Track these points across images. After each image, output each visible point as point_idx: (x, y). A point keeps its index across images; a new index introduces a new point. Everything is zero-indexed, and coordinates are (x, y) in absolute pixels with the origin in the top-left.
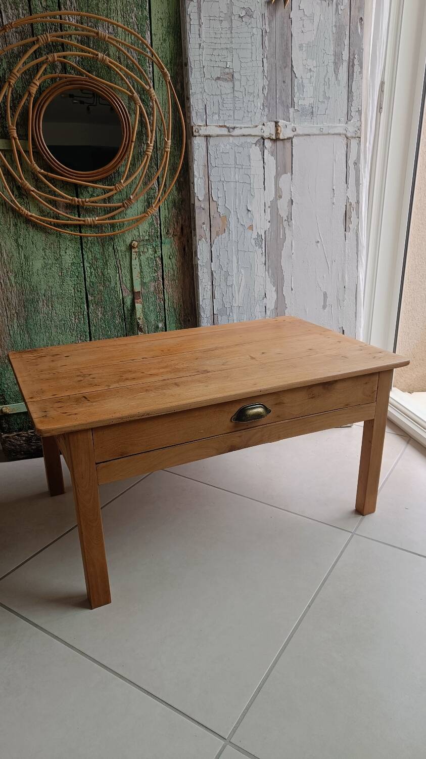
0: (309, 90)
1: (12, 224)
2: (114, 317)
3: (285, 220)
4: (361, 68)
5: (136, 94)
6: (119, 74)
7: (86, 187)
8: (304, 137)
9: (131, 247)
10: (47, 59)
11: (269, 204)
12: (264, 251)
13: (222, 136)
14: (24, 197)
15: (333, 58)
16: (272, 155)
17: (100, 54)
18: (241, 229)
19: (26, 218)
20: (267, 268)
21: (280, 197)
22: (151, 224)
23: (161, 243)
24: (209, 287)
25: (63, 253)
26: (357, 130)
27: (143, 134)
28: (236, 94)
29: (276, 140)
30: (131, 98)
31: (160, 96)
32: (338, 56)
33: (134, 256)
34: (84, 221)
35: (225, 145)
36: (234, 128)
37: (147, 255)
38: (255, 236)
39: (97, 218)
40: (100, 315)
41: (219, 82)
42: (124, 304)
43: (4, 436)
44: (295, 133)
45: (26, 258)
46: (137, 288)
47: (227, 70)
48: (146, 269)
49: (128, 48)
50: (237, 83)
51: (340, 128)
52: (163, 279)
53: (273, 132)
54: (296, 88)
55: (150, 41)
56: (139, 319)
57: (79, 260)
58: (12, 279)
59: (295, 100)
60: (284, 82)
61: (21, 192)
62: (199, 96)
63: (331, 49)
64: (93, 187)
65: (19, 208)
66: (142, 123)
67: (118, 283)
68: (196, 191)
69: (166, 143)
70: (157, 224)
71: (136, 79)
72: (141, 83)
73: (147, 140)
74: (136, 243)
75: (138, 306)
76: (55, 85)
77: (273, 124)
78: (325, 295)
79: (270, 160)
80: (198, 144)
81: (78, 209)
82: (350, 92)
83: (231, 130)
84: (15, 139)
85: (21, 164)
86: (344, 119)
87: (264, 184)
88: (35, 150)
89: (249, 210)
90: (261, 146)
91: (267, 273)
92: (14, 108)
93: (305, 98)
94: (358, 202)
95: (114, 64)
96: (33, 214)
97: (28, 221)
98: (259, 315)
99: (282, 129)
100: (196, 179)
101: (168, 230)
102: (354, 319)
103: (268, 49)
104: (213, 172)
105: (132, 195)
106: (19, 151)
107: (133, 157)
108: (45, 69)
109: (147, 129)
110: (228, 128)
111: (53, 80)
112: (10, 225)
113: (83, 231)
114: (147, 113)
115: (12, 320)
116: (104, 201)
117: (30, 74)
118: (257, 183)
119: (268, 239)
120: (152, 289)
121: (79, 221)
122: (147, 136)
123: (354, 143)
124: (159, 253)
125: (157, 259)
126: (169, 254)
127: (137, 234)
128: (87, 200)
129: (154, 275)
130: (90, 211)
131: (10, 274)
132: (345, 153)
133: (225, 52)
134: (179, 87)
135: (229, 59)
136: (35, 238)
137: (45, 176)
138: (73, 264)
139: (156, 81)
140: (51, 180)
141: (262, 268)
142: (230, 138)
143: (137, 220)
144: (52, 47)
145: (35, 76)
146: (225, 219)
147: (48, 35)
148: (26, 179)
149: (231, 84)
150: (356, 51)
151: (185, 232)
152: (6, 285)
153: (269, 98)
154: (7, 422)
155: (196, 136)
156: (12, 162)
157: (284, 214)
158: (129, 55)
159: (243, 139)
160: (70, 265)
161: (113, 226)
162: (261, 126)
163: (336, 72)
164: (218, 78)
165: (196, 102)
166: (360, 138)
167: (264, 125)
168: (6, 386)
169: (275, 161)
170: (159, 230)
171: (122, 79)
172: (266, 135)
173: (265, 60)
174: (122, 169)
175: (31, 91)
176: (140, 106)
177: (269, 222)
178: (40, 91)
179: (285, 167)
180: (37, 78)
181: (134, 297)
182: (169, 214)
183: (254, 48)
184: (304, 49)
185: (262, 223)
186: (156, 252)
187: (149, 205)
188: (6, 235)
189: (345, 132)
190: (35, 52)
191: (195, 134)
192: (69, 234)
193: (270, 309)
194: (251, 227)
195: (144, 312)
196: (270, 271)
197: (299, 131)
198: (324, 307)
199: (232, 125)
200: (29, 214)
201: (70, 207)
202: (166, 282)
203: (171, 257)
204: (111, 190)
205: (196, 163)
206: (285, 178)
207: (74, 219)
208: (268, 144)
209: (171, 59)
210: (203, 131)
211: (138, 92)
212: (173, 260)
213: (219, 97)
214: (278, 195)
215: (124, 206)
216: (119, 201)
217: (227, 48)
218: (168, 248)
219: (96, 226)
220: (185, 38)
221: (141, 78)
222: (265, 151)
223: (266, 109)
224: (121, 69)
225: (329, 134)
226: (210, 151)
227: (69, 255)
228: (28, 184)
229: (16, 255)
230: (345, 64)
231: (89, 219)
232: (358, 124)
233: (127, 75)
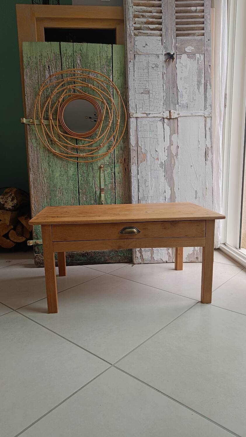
0: (185, 97)
1: (47, 156)
2: (91, 200)
3: (175, 156)
4: (211, 86)
5: (104, 101)
6: (98, 92)
7: (81, 140)
8: (184, 117)
9: (100, 167)
10: (67, 87)
11: (166, 148)
12: (164, 170)
13: (143, 117)
14: (53, 145)
15: (197, 82)
16: (168, 126)
17: (89, 85)
18: (153, 160)
19: (54, 154)
20: (166, 178)
21: (172, 145)
22: (110, 158)
23: (115, 166)
24: (137, 187)
25: (69, 169)
26: (210, 113)
27: (107, 117)
28: (150, 99)
29: (170, 119)
30: (103, 102)
31: (116, 101)
32: (199, 82)
33: (101, 172)
34: (79, 155)
35: (145, 121)
36: (149, 114)
37: (108, 172)
38: (159, 163)
39: (85, 154)
40: (84, 199)
41: (142, 94)
42: (96, 194)
43: (35, 255)
44: (179, 115)
45: (52, 171)
46: (102, 187)
47: (146, 90)
48: (107, 178)
49: (102, 82)
50: (151, 95)
51: (201, 113)
52: (115, 183)
53: (168, 115)
54: (179, 96)
55: (112, 79)
56: (103, 201)
57: (76, 173)
58: (45, 180)
59: (179, 101)
60: (173, 94)
61: (52, 142)
62: (133, 101)
63: (195, 79)
64: (84, 140)
65: (51, 149)
66: (107, 113)
67: (94, 184)
68: (131, 142)
69: (117, 121)
70: (113, 158)
71: (105, 95)
72: (107, 96)
73: (109, 120)
74: (103, 166)
75: (103, 195)
76: (70, 97)
77: (168, 112)
78: (196, 192)
79: (167, 128)
80: (132, 121)
81: (77, 150)
82: (206, 97)
83: (148, 115)
84: (51, 120)
85: (53, 131)
86: (203, 109)
87: (164, 139)
88: (60, 125)
89: (157, 151)
90: (163, 122)
91: (166, 180)
92: (52, 108)
93: (184, 100)
94: (212, 147)
95: (96, 89)
96: (57, 152)
97: (54, 155)
98: (162, 201)
99: (173, 114)
100: (131, 137)
101: (118, 161)
102: (212, 204)
103: (165, 80)
104: (139, 134)
105: (101, 144)
106: (52, 125)
107: (103, 127)
108: (66, 92)
109: (109, 115)
110: (147, 114)
111: (69, 96)
112: (46, 156)
113: (78, 160)
114: (110, 109)
115: (44, 200)
116: (89, 146)
117: (60, 93)
118: (161, 139)
119: (166, 164)
120: (110, 188)
121: (77, 155)
122: (109, 118)
123: (208, 120)
124: (113, 171)
125: (113, 174)
126: (118, 171)
127: (103, 162)
128: (81, 146)
129: (111, 181)
130: (83, 151)
131: (44, 178)
132: (204, 124)
133: (145, 82)
134: (124, 97)
135: (147, 85)
136: (57, 162)
137: (63, 136)
138: (73, 174)
139: (114, 95)
140: (66, 137)
141: (163, 178)
142: (148, 118)
143: (104, 155)
144: (69, 83)
145: (62, 94)
146: (145, 155)
147: (68, 78)
148: (55, 137)
149: (148, 95)
150: (208, 80)
151: (126, 161)
152: (42, 183)
153: (166, 101)
154: (38, 248)
155: (131, 118)
156: (49, 129)
157: (174, 153)
158: (103, 85)
159: (154, 119)
160: (72, 175)
161: (92, 158)
162: (162, 113)
163: (198, 88)
164: (142, 93)
165: (132, 104)
166: (211, 117)
167: (164, 112)
168: (39, 231)
169: (169, 128)
170: (114, 160)
171: (99, 95)
172: (165, 117)
173: (164, 85)
174: (97, 132)
175: (60, 100)
176: (106, 105)
177: (167, 156)
178: (63, 100)
179: (174, 131)
180: (63, 95)
181: (101, 191)
182: (119, 153)
183: (159, 80)
184: (183, 79)
185: (163, 157)
186: (112, 170)
187: (109, 148)
188: (44, 161)
189: (204, 115)
190: (62, 85)
191: (131, 117)
192: (72, 161)
193: (168, 198)
194: (158, 159)
195: (105, 198)
196: (167, 180)
197: (181, 115)
198: (196, 198)
199: (149, 113)
200: (55, 151)
201: (73, 149)
202: (116, 184)
203: (119, 173)
204: (92, 142)
205: (131, 129)
206: (174, 137)
207: (75, 154)
208: (166, 120)
209: (121, 86)
210: (135, 115)
211: (106, 100)
212: (120, 174)
213: (143, 101)
214: (171, 144)
215: (97, 149)
216: (96, 146)
217: (146, 81)
218: (118, 169)
219: (84, 158)
220: (128, 77)
221: (107, 94)
222: (165, 124)
223: (165, 106)
224: (99, 91)
225: (196, 116)
226: (138, 124)
227: (72, 170)
228: (55, 139)
229: (48, 170)
230: (203, 85)
231: (81, 154)
232: (210, 111)
233: (101, 93)
